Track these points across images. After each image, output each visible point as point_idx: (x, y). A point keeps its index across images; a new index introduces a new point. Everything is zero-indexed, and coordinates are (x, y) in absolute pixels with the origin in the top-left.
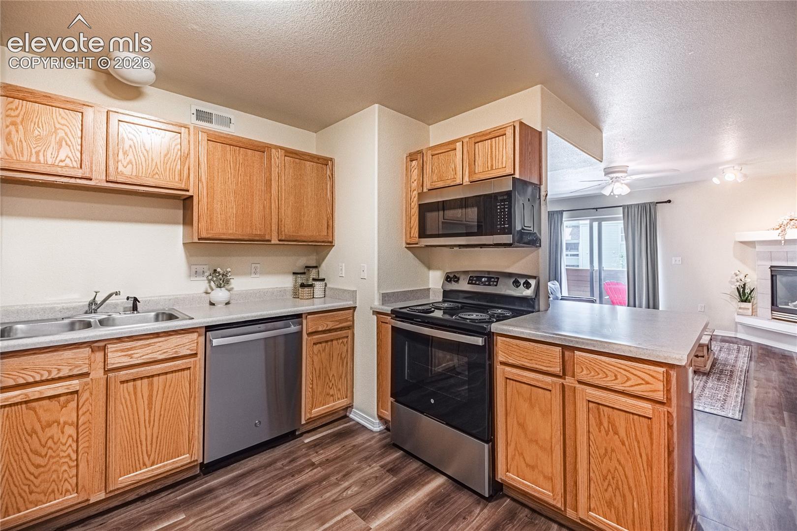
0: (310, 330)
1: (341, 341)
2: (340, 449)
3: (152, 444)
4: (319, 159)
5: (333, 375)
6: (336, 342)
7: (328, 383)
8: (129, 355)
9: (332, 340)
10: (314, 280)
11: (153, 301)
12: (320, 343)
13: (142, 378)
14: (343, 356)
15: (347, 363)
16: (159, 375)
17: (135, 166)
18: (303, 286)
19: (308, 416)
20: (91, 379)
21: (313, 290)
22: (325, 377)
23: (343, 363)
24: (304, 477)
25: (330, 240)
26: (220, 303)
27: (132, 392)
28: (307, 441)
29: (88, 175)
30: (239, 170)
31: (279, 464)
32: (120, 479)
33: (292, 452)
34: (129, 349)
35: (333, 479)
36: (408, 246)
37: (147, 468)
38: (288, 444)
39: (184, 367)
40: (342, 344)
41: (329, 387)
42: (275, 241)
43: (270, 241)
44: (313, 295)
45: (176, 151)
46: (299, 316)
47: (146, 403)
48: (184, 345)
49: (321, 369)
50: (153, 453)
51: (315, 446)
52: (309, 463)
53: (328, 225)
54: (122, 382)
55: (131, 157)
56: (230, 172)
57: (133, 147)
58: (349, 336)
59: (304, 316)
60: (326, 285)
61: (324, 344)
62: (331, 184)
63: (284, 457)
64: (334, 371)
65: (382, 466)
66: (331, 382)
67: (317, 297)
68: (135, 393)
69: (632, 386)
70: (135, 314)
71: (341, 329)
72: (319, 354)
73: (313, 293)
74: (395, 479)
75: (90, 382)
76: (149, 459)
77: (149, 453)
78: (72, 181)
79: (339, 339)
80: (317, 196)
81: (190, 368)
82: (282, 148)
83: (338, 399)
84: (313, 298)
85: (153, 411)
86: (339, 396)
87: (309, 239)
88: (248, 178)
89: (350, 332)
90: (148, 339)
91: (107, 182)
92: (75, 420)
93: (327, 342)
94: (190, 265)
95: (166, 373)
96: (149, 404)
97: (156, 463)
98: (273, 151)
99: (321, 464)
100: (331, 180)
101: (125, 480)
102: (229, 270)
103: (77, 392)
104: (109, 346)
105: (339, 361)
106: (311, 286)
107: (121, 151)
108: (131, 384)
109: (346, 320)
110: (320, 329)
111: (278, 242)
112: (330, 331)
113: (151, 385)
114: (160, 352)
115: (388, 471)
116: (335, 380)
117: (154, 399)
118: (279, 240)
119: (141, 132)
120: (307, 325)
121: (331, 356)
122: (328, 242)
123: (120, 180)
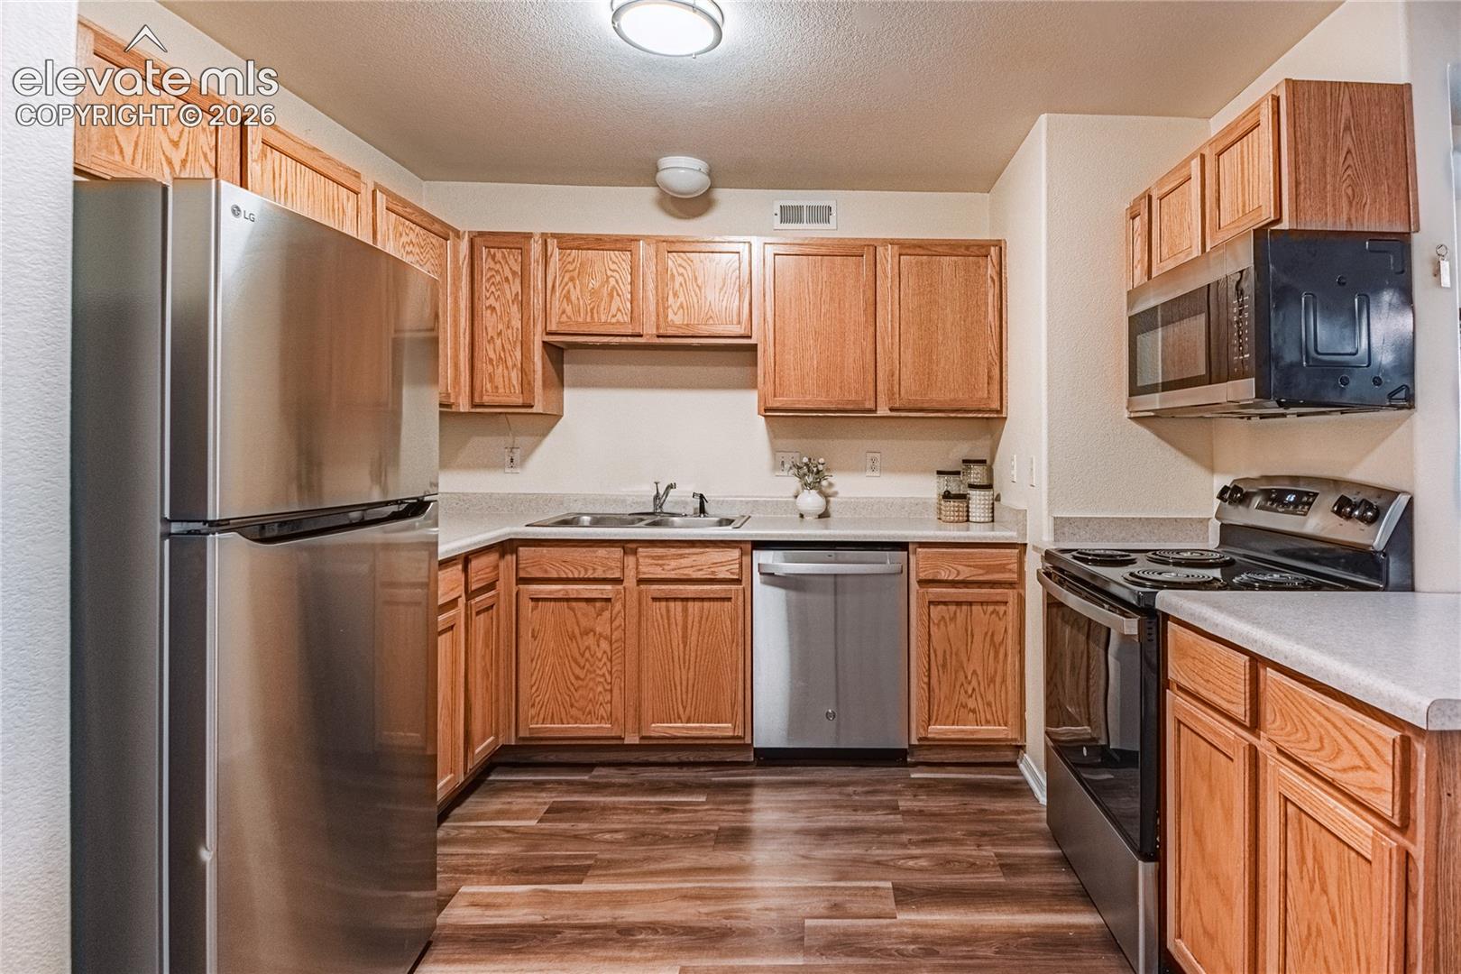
0: (922, 576)
1: (991, 608)
2: (954, 806)
3: (687, 692)
4: (967, 248)
5: (974, 672)
6: (980, 608)
7: (962, 684)
8: (661, 565)
9: (971, 604)
10: (972, 486)
11: (727, 502)
12: (945, 603)
13: (675, 599)
14: (998, 639)
15: (1006, 655)
16: (694, 599)
17: (686, 311)
18: (947, 496)
19: (923, 734)
20: (624, 588)
21: (968, 507)
22: (956, 672)
23: (997, 653)
24: (867, 818)
25: (996, 405)
26: (810, 514)
27: (665, 617)
28: (912, 776)
29: (637, 331)
30: (821, 294)
31: (850, 789)
32: (653, 725)
33: (879, 782)
34: (660, 557)
35: (905, 838)
36: (1132, 415)
37: (682, 722)
38: (884, 769)
39: (723, 595)
40: (993, 616)
41: (966, 692)
42: (883, 411)
43: (875, 411)
44: (968, 516)
45: (734, 278)
46: (902, 546)
47: (680, 633)
48: (722, 564)
49: (948, 653)
50: (689, 706)
51: (921, 786)
52: (893, 804)
53: (990, 377)
54: (655, 599)
55: (682, 299)
56: (807, 301)
57: (684, 285)
58: (1010, 603)
59: (911, 547)
60: (998, 498)
61: (953, 608)
62: (997, 291)
63: (864, 783)
64: (974, 665)
65: (997, 855)
66: (970, 683)
67: (974, 519)
68: (668, 619)
69: (1344, 770)
70: (702, 518)
71: (993, 584)
72: (942, 623)
73: (968, 511)
74: (1002, 880)
75: (623, 591)
76: (684, 711)
77: (684, 704)
78: (624, 340)
79: (987, 603)
80: (965, 321)
81: (731, 598)
82: (893, 242)
83: (988, 722)
84: (968, 521)
85: (688, 648)
86: (989, 717)
87: (946, 407)
88: (837, 305)
89: (1011, 595)
90: (681, 547)
91: (658, 336)
92: (609, 634)
93: (959, 604)
94: (775, 450)
95: (702, 600)
96: (683, 637)
97: (692, 719)
98: (880, 250)
99: (907, 813)
100: (997, 283)
101: (659, 729)
102: (821, 460)
103: (608, 600)
104: (640, 550)
105: (987, 645)
106: (963, 497)
107: (671, 293)
108: (664, 604)
109: (1002, 568)
110: (943, 576)
111: (890, 414)
112: (966, 583)
113: (685, 610)
114: (695, 568)
115: (1002, 866)
116: (979, 684)
117: (689, 631)
118: (891, 410)
119: (692, 261)
120: (921, 565)
121: (969, 634)
122: (991, 411)
123: (670, 332)
